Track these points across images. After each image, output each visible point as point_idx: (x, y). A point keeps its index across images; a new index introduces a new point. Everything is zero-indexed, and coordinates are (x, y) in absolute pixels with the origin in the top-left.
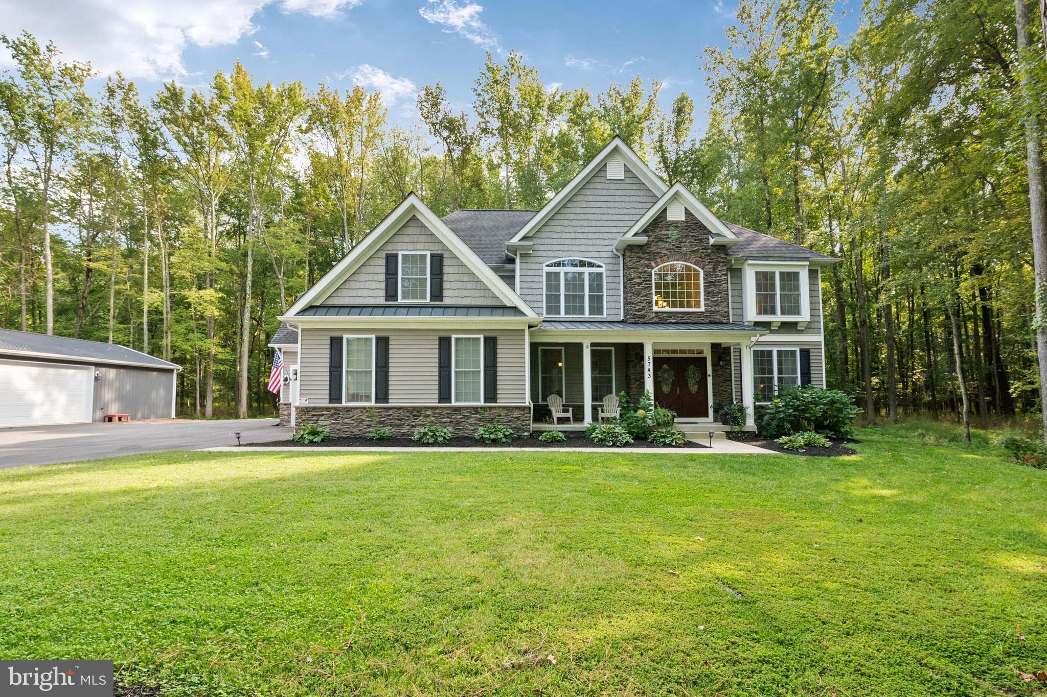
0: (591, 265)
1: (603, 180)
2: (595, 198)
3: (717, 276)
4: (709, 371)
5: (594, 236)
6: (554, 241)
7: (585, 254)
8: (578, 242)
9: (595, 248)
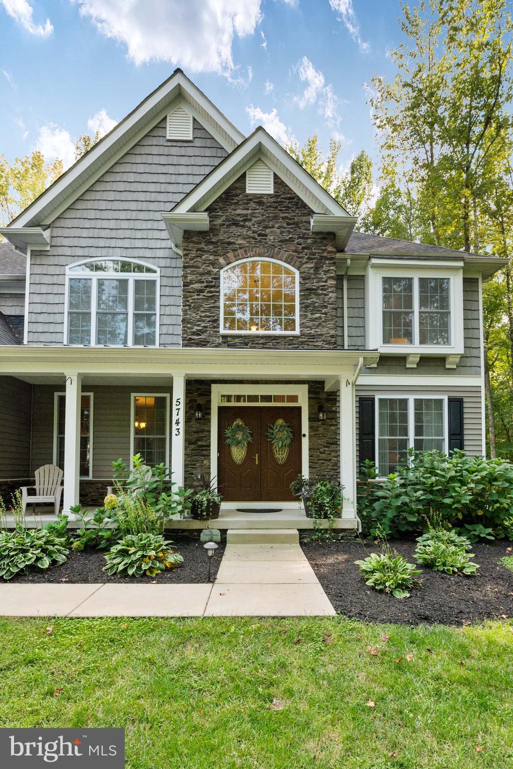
0: (140, 268)
1: (162, 141)
2: (148, 169)
3: (320, 280)
4: (305, 429)
5: (145, 225)
6: (85, 233)
7: (130, 252)
8: (120, 234)
9: (145, 243)
